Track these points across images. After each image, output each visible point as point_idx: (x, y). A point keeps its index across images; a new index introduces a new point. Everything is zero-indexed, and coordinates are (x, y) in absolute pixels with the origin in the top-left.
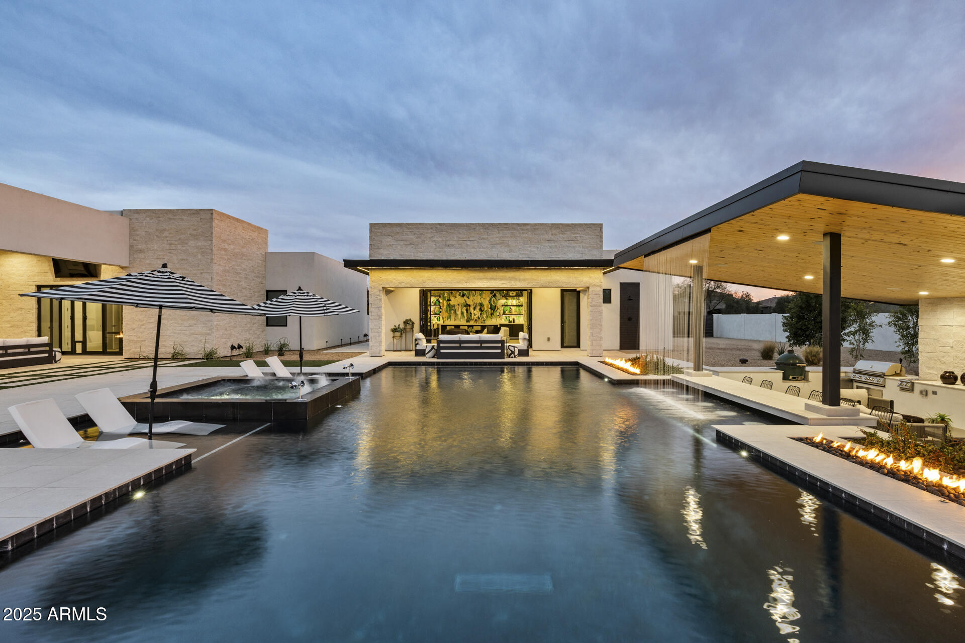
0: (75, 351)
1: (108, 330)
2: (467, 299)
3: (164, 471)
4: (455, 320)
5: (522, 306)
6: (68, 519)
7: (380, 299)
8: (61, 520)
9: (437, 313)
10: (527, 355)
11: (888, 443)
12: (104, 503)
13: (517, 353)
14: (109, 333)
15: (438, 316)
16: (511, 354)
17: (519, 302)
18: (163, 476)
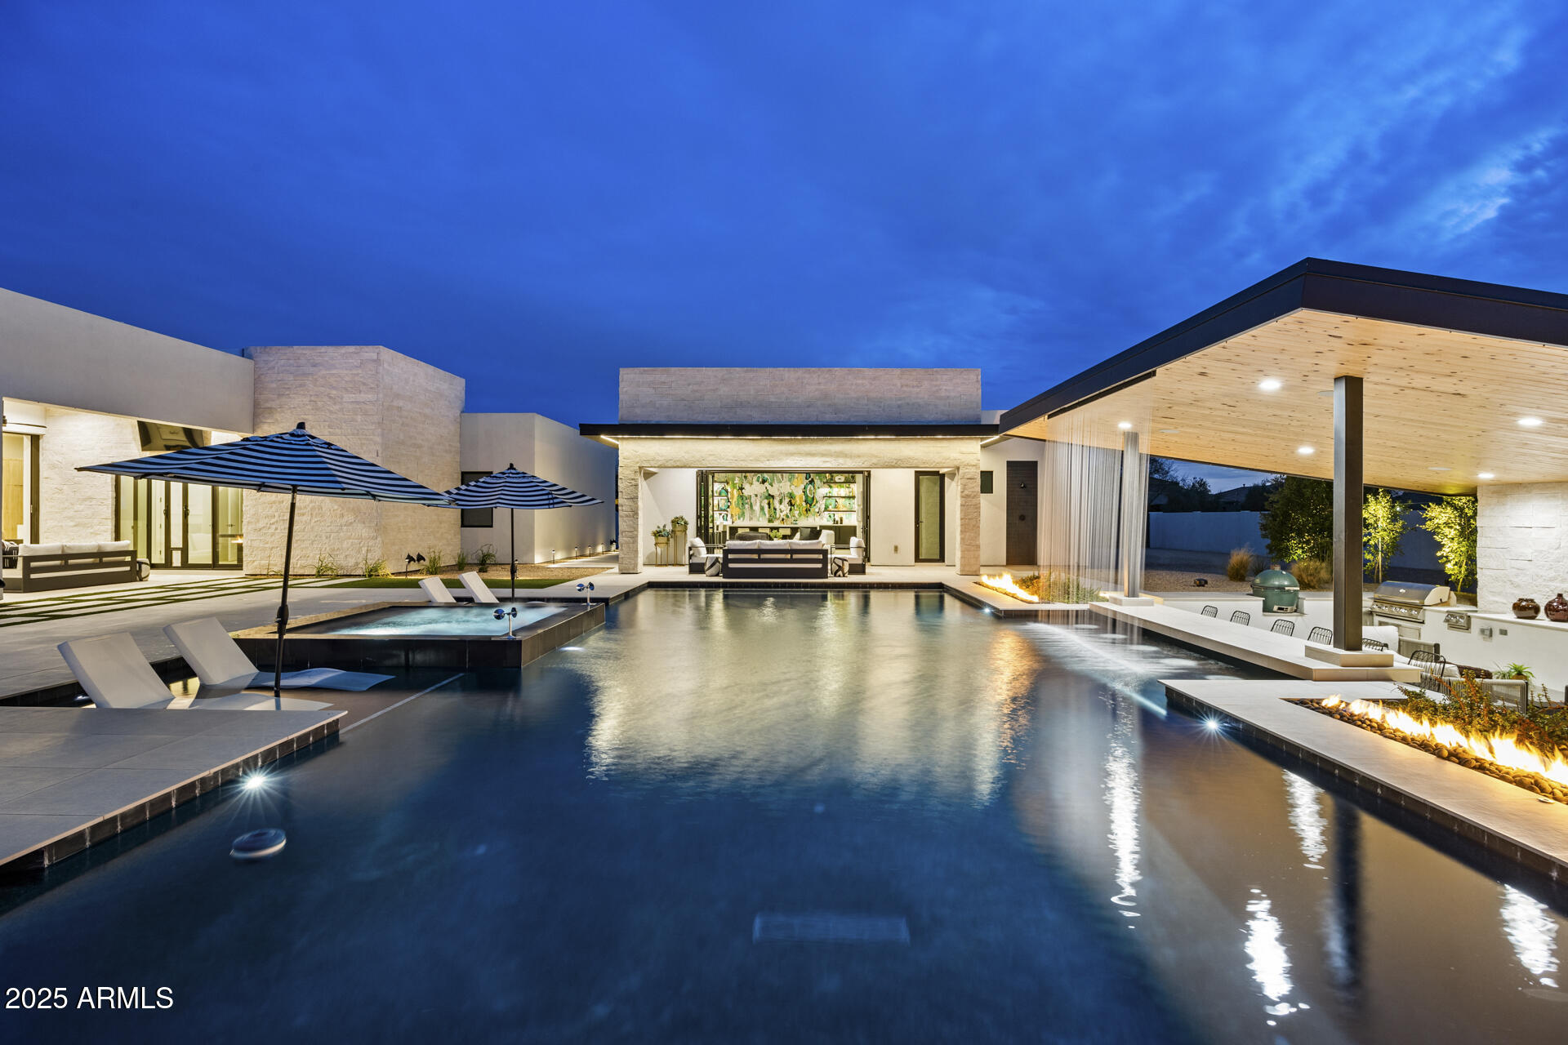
0: (171, 563)
1: (221, 532)
2: (769, 487)
3: (295, 746)
4: (751, 519)
5: (853, 497)
6: (141, 819)
7: (637, 485)
8: (128, 820)
9: (723, 508)
10: (863, 572)
11: (1445, 708)
12: (198, 795)
13: (846, 569)
14: (223, 536)
15: (724, 513)
16: (837, 571)
17: (850, 492)
18: (293, 753)
